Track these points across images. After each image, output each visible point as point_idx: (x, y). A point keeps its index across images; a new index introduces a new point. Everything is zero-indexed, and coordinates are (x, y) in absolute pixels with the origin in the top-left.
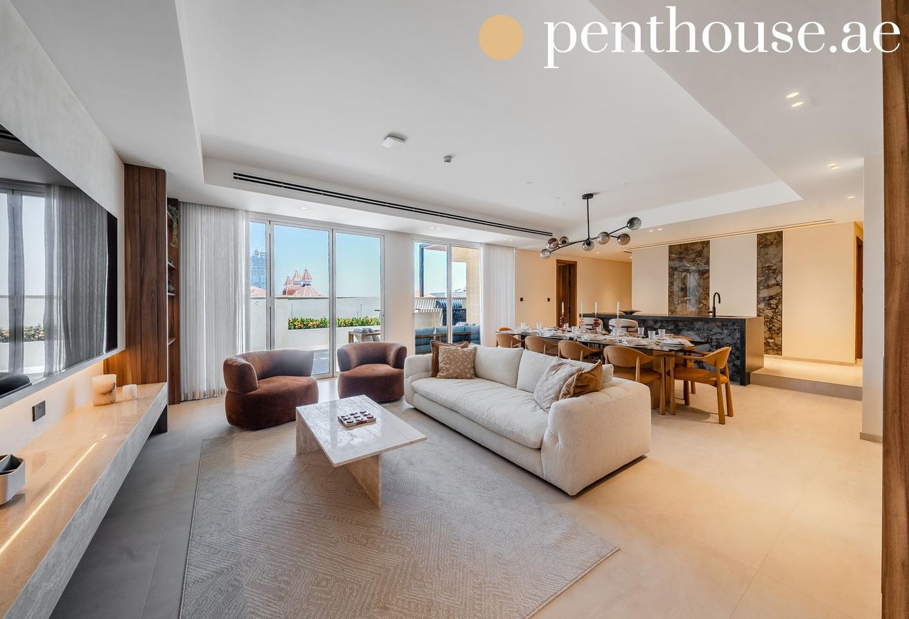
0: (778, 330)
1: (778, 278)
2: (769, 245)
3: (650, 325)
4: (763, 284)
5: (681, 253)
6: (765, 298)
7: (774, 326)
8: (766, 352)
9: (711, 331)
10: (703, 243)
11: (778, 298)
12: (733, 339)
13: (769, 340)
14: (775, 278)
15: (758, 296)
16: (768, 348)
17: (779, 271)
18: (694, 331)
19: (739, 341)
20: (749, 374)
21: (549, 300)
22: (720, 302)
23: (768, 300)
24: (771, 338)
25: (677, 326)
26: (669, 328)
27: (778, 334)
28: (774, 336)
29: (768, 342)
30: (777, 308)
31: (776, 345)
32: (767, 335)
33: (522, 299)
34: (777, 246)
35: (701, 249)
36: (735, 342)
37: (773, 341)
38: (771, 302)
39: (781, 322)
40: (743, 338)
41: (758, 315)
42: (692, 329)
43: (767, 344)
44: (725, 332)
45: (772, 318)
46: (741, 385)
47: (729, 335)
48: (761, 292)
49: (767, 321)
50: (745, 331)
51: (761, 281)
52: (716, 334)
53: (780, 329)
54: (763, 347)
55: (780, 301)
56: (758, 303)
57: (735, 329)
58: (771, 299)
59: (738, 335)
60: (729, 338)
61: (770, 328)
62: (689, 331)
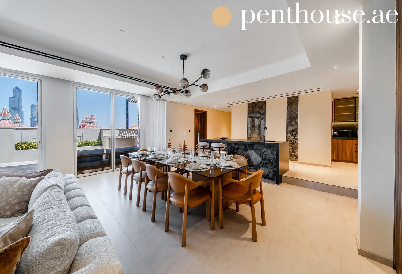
0: (296, 148)
1: (296, 121)
2: (292, 103)
3: (232, 146)
4: (289, 124)
5: (253, 107)
6: (290, 131)
7: (294, 146)
8: (291, 159)
9: (262, 150)
10: (262, 102)
11: (296, 131)
12: (273, 155)
13: (292, 153)
14: (295, 121)
15: (287, 130)
16: (291, 157)
17: (297, 117)
18: (254, 150)
19: (276, 156)
20: (281, 176)
21: (190, 131)
22: (267, 133)
23: (292, 132)
24: (293, 152)
25: (245, 147)
26: (242, 148)
27: (296, 150)
28: (294, 151)
29: (291, 154)
30: (296, 135)
31: (295, 156)
32: (291, 150)
33: (171, 131)
34: (296, 104)
35: (262, 105)
36: (274, 157)
37: (294, 153)
38: (293, 133)
39: (298, 143)
40: (278, 155)
41: (287, 141)
42: (253, 149)
43: (291, 155)
44: (269, 151)
45: (294, 141)
46: (277, 184)
47: (271, 153)
48: (289, 128)
49: (291, 143)
50: (279, 151)
51: (288, 122)
52: (264, 152)
53: (297, 147)
54: (289, 157)
55: (297, 133)
56: (287, 134)
57: (274, 149)
58: (293, 132)
59: (275, 153)
60: (271, 154)
61: (292, 147)
62: (251, 150)
